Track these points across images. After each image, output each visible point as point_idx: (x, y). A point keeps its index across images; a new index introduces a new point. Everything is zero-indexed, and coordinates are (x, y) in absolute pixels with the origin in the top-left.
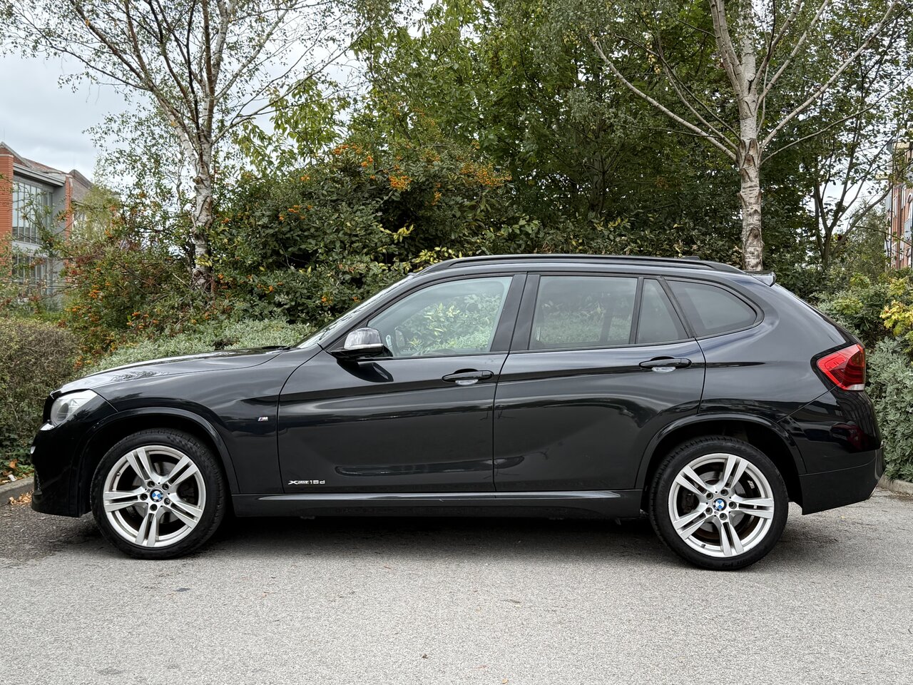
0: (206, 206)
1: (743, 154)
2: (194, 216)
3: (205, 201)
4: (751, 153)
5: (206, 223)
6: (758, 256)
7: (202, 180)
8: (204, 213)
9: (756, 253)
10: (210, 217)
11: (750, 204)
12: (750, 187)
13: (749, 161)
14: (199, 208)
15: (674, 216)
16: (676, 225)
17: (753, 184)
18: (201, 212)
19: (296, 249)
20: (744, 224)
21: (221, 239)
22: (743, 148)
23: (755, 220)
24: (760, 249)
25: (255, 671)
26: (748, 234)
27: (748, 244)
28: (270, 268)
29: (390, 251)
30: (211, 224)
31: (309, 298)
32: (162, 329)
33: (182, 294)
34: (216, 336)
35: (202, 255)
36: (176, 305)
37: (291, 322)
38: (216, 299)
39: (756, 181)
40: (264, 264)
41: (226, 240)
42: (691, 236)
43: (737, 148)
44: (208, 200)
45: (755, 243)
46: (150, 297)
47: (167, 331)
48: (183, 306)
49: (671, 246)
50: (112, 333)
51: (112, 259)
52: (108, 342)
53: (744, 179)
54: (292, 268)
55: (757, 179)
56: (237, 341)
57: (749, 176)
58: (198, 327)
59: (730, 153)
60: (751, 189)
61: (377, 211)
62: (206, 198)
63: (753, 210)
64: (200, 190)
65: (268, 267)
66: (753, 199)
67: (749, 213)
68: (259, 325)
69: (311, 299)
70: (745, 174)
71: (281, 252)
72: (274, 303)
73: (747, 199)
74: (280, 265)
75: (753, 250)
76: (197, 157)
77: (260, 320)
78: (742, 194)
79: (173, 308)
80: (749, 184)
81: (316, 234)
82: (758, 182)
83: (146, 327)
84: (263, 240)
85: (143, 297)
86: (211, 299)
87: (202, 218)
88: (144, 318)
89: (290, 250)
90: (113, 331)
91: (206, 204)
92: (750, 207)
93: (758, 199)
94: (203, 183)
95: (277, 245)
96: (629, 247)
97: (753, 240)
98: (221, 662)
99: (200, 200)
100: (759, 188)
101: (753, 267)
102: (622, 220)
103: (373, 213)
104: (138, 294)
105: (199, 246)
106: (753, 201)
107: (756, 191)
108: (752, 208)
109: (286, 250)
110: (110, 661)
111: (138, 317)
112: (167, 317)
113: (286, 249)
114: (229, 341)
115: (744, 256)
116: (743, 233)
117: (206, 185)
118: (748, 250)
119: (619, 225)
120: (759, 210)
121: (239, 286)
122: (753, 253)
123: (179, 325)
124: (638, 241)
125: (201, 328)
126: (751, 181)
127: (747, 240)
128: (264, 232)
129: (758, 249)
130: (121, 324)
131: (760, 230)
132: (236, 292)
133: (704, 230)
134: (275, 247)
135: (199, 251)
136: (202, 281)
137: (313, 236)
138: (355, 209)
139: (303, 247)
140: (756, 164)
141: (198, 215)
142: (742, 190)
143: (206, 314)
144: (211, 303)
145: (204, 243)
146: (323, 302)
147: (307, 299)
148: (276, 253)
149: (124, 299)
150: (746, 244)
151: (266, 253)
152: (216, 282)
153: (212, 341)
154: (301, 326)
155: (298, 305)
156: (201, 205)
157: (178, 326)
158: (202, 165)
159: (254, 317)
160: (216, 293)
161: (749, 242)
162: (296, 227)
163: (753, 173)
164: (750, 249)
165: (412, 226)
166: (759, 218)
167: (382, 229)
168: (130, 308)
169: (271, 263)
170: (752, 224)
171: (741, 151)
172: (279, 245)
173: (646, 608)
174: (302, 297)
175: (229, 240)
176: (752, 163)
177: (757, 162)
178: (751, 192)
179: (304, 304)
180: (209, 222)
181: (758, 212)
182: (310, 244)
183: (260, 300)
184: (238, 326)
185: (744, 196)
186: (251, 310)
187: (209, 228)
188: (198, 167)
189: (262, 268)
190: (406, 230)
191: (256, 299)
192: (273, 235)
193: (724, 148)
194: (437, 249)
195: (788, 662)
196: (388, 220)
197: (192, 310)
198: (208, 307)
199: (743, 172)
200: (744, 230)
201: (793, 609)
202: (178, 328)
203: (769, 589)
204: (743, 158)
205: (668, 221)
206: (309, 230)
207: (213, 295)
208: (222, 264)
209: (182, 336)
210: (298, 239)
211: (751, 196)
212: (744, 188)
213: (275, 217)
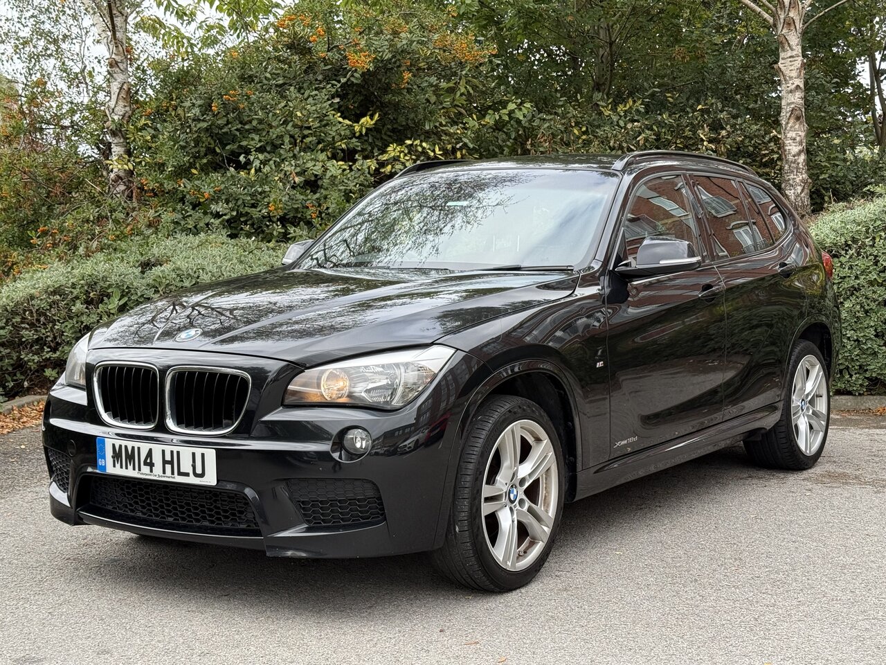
0: (123, 94)
1: (782, 17)
2: (109, 107)
3: (121, 88)
4: (791, 15)
5: (124, 116)
6: (801, 143)
7: (117, 63)
8: (121, 103)
9: (798, 139)
10: (128, 109)
11: (791, 78)
12: (791, 57)
13: (789, 24)
14: (114, 97)
15: (697, 95)
16: (700, 107)
17: (794, 53)
18: (117, 102)
19: (236, 147)
20: (783, 103)
21: (142, 136)
22: (781, 8)
23: (796, 99)
24: (803, 134)
25: (202, 654)
26: (788, 115)
27: (788, 128)
28: (205, 170)
29: (351, 146)
30: (129, 117)
31: (253, 206)
32: (76, 248)
33: (98, 204)
34: (142, 255)
35: (121, 156)
36: (92, 218)
37: (232, 236)
38: (139, 209)
39: (798, 50)
40: (198, 165)
41: (149, 138)
42: (719, 120)
43: (774, 9)
44: (125, 87)
45: (797, 127)
46: (58, 209)
47: (81, 250)
48: (100, 219)
49: (695, 133)
50: (15, 254)
51: (10, 163)
52: (10, 264)
53: (783, 47)
54: (232, 169)
55: (800, 47)
56: (168, 261)
57: (789, 44)
58: (119, 245)
59: (766, 16)
60: (791, 59)
61: (333, 97)
62: (123, 84)
63: (794, 86)
64: (115, 75)
65: (202, 170)
66: (794, 72)
67: (789, 89)
68: (194, 240)
69: (256, 207)
70: (784, 41)
71: (218, 150)
72: (211, 213)
73: (787, 72)
74: (217, 167)
75: (794, 136)
76: (109, 34)
77: (195, 234)
78: (781, 66)
79: (88, 221)
80: (790, 53)
81: (260, 127)
82: (800, 51)
83: (55, 245)
84: (195, 136)
85: (50, 208)
86: (134, 210)
87: (117, 110)
88: (53, 235)
89: (228, 147)
90: (15, 250)
91: (123, 92)
92: (791, 82)
93: (800, 72)
94: (118, 67)
95: (212, 142)
96: (643, 135)
97: (794, 123)
98: (161, 645)
99: (115, 87)
100: (801, 58)
101: (794, 156)
102: (634, 102)
103: (328, 100)
104: (43, 205)
105: (117, 145)
106: (794, 74)
107: (799, 61)
108: (793, 84)
109: (224, 148)
110: (27, 648)
111: (45, 233)
112: (82, 233)
113: (224, 146)
114: (157, 260)
115: (784, 143)
116: (782, 114)
117: (122, 68)
118: (789, 135)
119: (630, 107)
120: (802, 86)
121: (167, 193)
122: (794, 139)
123: (96, 242)
124: (655, 127)
125: (123, 245)
126: (792, 50)
127: (788, 123)
128: (195, 126)
129: (800, 133)
130: (25, 243)
131: (803, 110)
132: (164, 200)
133: (735, 111)
134: (210, 144)
135: (117, 150)
136: (122, 187)
137: (256, 130)
138: (306, 95)
139: (244, 143)
140: (798, 28)
141: (113, 106)
142: (781, 61)
143: (129, 228)
144: (134, 214)
145: (122, 140)
146: (271, 211)
147: (251, 207)
148: (210, 151)
149: (26, 212)
150: (786, 129)
151: (198, 152)
152: (138, 188)
153: (137, 261)
154: (244, 240)
155: (240, 215)
156: (117, 94)
157: (95, 244)
158: (116, 43)
159: (188, 231)
160: (139, 201)
161: (789, 125)
162: (235, 119)
163: (794, 39)
164: (791, 134)
165: (377, 115)
166: (802, 95)
167: (341, 119)
168: (33, 223)
169: (205, 164)
170: (793, 103)
171: (779, 13)
172: (215, 142)
173: (667, 570)
174: (245, 206)
175: (153, 137)
176: (792, 28)
177: (799, 25)
178: (791, 64)
179: (247, 213)
180: (127, 115)
181: (800, 88)
182: (253, 139)
183: (193, 209)
184: (169, 242)
185: (783, 69)
186: (183, 223)
187: (128, 122)
188: (111, 47)
189: (194, 171)
190: (369, 120)
191: (189, 208)
192: (207, 130)
193: (758, 9)
194: (408, 142)
195: (838, 630)
196: (347, 108)
197: (111, 225)
198: (130, 219)
199: (782, 39)
200: (783, 111)
201: (844, 566)
202: (94, 246)
203: (815, 544)
204: (782, 21)
205: (691, 102)
206: (250, 122)
207: (135, 204)
208: (145, 166)
209: (100, 256)
210: (238, 134)
211: (792, 68)
212: (783, 59)
213: (207, 108)
